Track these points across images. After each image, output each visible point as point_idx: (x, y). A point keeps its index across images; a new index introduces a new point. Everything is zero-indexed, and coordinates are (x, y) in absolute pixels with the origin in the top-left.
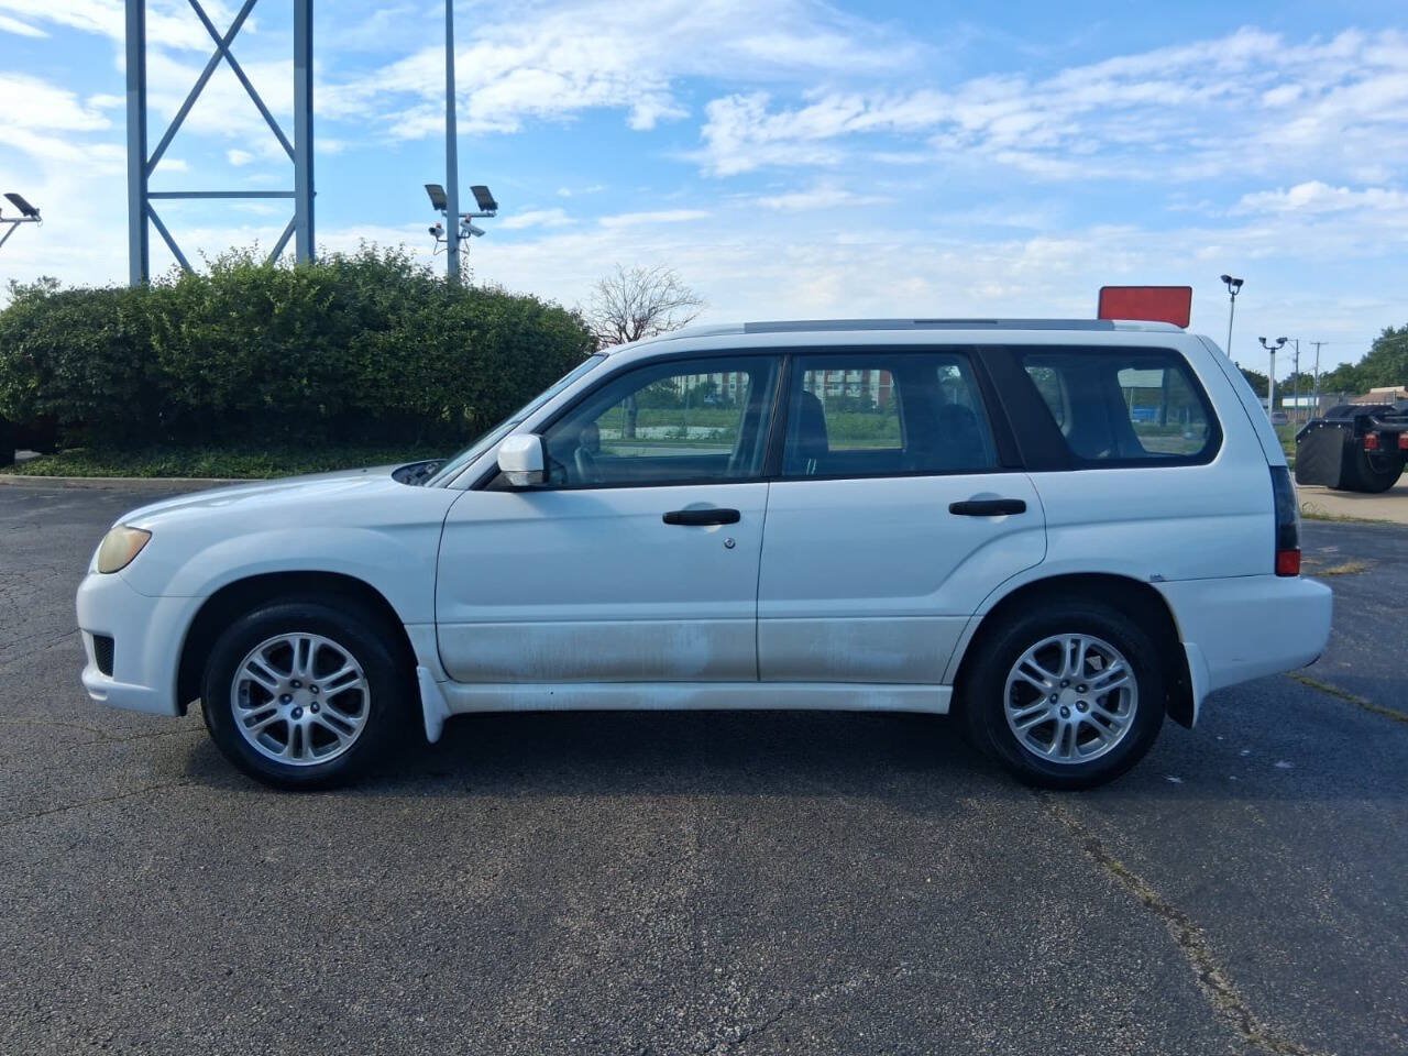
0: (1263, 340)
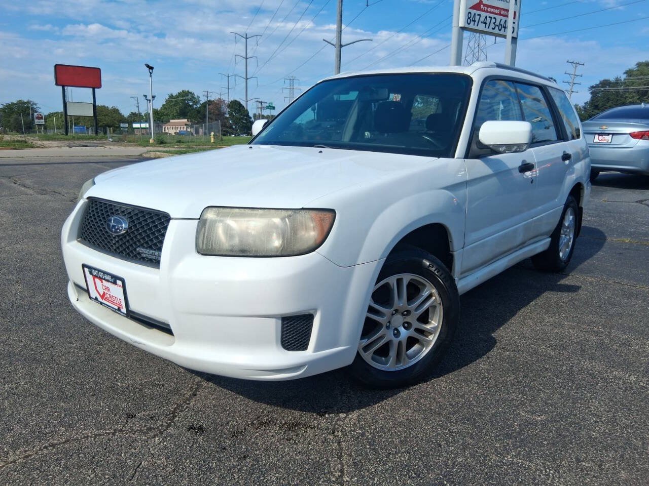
0: (146, 96)
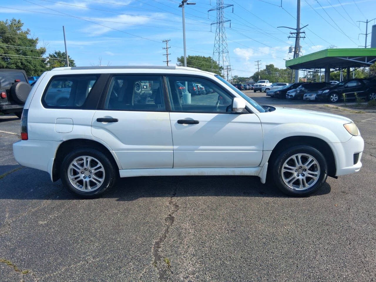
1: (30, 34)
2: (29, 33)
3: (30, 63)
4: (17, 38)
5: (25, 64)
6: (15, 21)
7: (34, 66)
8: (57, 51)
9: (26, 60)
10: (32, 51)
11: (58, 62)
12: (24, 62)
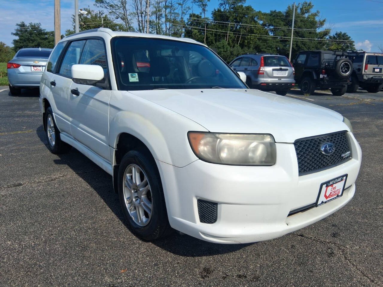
1: (318, 16)
2: (318, 14)
3: (304, 45)
4: (299, 21)
5: (299, 46)
6: (306, 3)
7: (308, 48)
8: (339, 32)
9: (301, 41)
10: (310, 33)
11: (335, 44)
12: (299, 44)
